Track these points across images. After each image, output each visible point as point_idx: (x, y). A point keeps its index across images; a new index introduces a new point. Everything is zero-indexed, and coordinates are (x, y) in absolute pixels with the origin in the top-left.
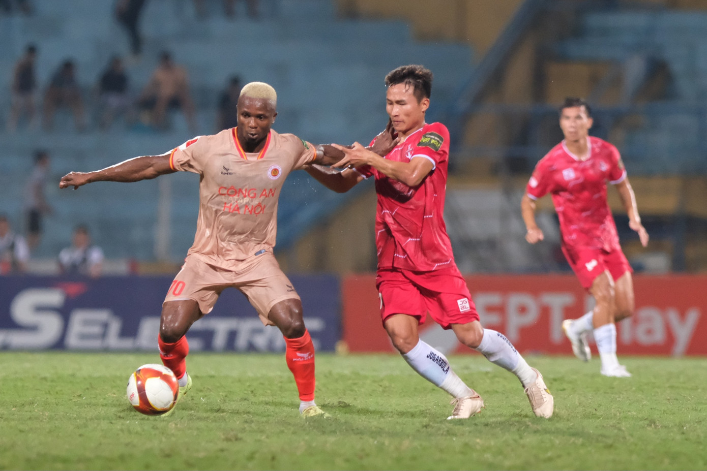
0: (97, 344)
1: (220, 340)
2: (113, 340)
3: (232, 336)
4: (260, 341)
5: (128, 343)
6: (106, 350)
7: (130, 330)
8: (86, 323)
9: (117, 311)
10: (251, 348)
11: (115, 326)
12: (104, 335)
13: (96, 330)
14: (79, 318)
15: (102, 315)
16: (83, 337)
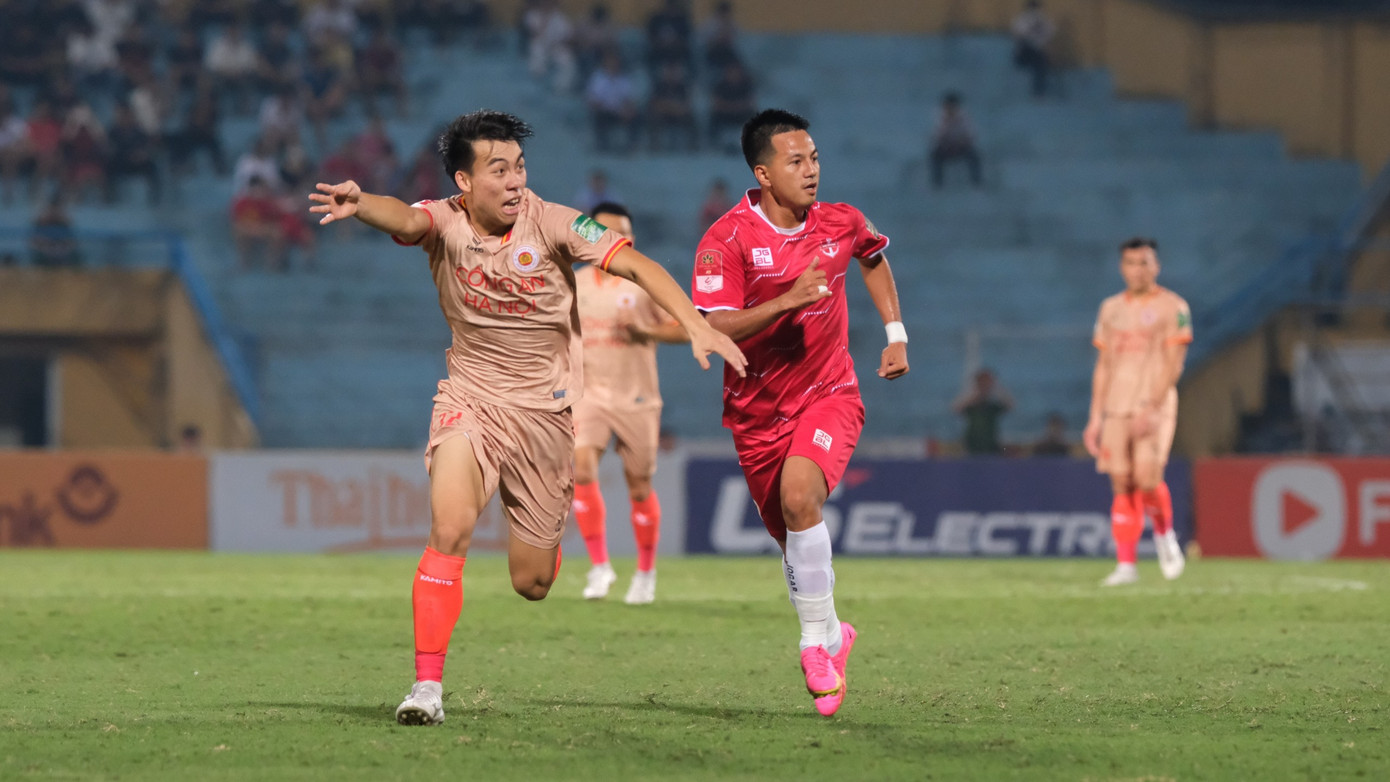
0: (882, 546)
1: (1039, 542)
2: (903, 542)
3: (1054, 535)
4: (1090, 542)
5: (922, 545)
6: (894, 555)
7: (924, 529)
8: (871, 520)
9: (908, 506)
10: (1078, 552)
11: (906, 524)
12: (891, 536)
13: (882, 528)
14: (861, 513)
15: (890, 510)
16: (866, 537)
